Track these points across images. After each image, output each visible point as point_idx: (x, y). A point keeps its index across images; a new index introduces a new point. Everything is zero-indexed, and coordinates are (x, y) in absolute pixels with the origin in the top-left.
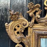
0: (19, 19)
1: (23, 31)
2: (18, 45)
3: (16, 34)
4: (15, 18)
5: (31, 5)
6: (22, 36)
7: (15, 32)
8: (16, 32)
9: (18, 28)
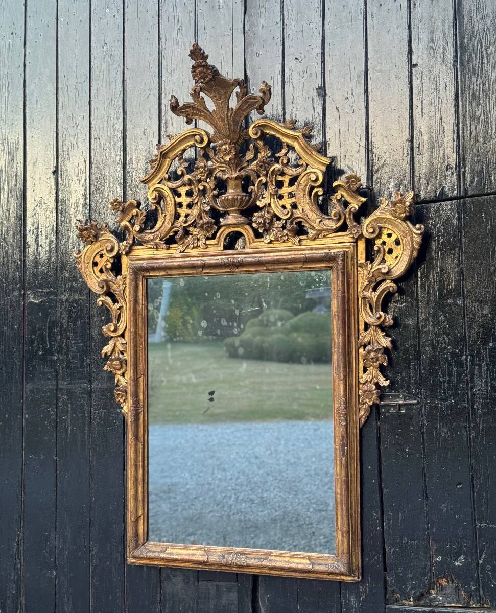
0: (100, 239)
1: (109, 266)
2: (101, 298)
3: (98, 274)
4: (89, 236)
5: (115, 204)
6: (110, 276)
7: (95, 270)
8: (97, 269)
9: (100, 259)
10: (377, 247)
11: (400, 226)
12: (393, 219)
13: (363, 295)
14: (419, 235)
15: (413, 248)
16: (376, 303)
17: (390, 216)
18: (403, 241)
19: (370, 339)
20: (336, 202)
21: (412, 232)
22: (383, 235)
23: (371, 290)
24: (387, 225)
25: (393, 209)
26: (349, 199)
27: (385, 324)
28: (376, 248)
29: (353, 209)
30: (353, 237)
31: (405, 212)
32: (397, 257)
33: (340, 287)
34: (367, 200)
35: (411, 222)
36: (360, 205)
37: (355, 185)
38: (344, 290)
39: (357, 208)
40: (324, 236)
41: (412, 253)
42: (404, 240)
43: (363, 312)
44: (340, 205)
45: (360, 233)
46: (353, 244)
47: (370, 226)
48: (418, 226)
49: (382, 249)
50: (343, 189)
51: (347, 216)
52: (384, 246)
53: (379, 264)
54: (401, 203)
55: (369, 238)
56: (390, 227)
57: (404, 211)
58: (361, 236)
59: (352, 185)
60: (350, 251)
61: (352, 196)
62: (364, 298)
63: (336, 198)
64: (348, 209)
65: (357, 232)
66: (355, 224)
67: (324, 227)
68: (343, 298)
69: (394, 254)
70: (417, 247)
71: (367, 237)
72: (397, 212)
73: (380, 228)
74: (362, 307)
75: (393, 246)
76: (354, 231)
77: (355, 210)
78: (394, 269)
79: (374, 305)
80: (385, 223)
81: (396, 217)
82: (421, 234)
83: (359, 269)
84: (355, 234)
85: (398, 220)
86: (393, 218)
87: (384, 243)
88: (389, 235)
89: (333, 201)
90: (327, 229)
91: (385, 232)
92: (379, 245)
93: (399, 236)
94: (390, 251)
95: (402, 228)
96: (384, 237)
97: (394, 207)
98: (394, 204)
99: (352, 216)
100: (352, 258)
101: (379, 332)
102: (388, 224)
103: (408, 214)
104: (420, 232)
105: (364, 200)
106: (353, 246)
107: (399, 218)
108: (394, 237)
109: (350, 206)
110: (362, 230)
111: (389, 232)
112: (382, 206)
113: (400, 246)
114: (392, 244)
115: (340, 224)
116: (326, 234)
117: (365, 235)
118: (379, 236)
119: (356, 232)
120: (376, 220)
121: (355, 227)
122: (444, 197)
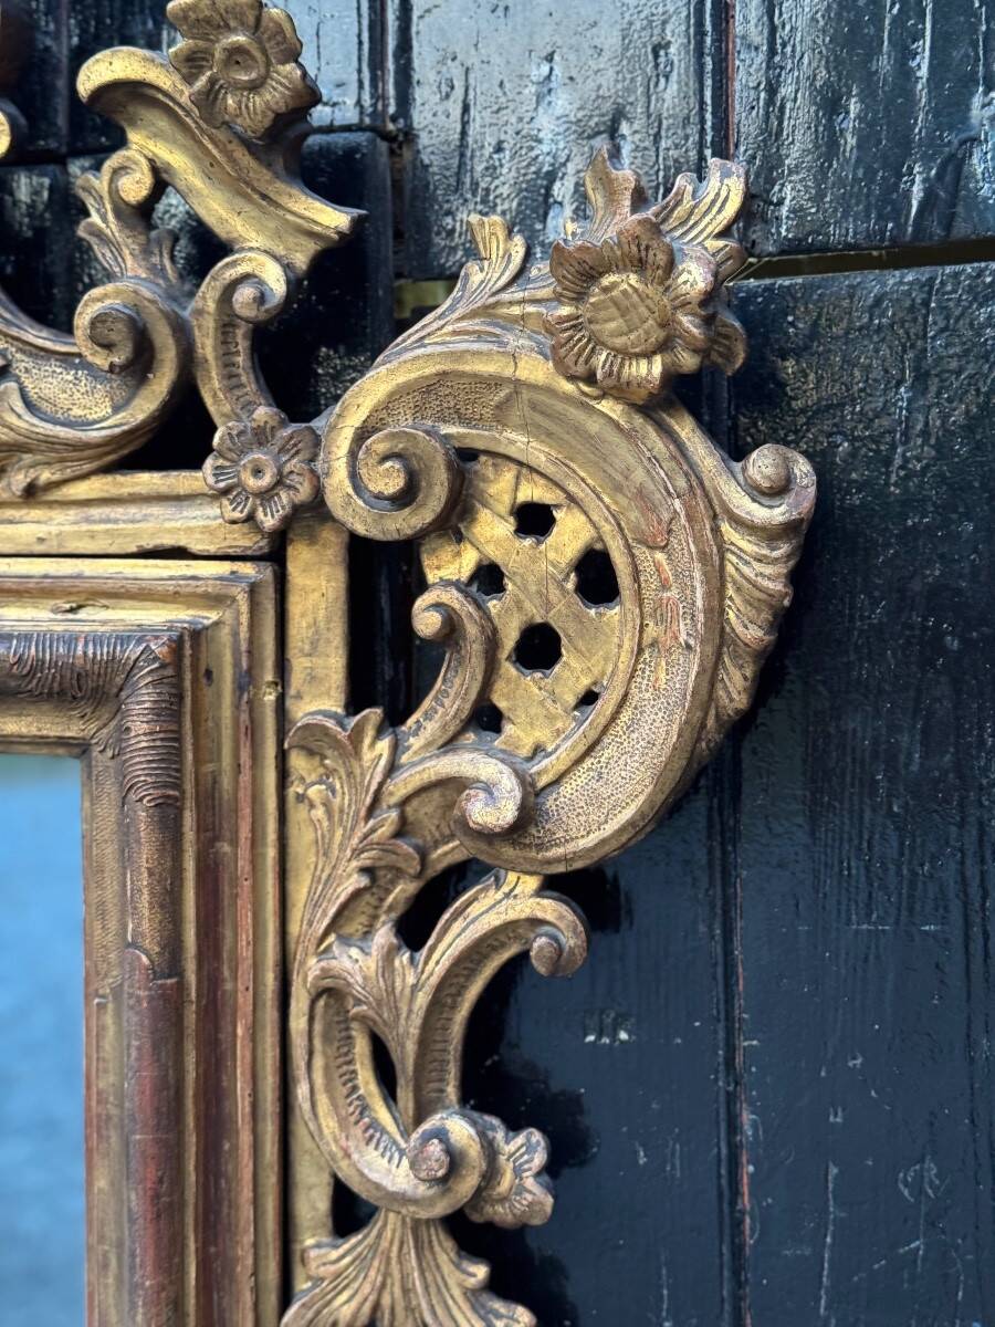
10: (437, 606)
11: (623, 452)
12: (567, 398)
13: (325, 973)
14: (770, 535)
15: (720, 638)
16: (424, 1043)
17: (536, 370)
18: (636, 574)
19: (376, 1307)
20: (112, 227)
21: (718, 512)
22: (484, 515)
23: (384, 935)
24: (516, 441)
25: (565, 311)
26: (219, 211)
27: (489, 1209)
28: (426, 621)
29: (245, 294)
30: (251, 518)
31: (664, 347)
32: (589, 698)
33: (145, 922)
34: (357, 223)
35: (711, 430)
36: (301, 260)
37: (255, 87)
38: (173, 945)
39: (276, 282)
40: (32, 494)
41: (711, 675)
42: (646, 566)
43: (323, 1100)
44: (146, 252)
45: (304, 492)
46: (247, 569)
47: (379, 444)
48: (763, 463)
49: (472, 630)
50: (163, 123)
51: (207, 346)
52: (493, 605)
53: (449, 744)
54: (640, 265)
55: (375, 533)
56: (538, 453)
57: (658, 335)
58: (313, 512)
59: (239, 87)
60: (229, 623)
61: (241, 187)
62: (331, 993)
63: (114, 192)
64: (209, 292)
65: (280, 482)
66: (264, 413)
67: (26, 422)
68: (168, 1007)
69: (572, 674)
70: (750, 631)
71: (361, 529)
72: (597, 342)
73: (465, 456)
74: (318, 1062)
75: (563, 609)
76: (257, 472)
77: (261, 299)
78: (566, 789)
79: (406, 1053)
80: (500, 415)
81: (590, 379)
82: (789, 529)
83: (298, 762)
84: (266, 496)
85: (606, 406)
86: (568, 387)
87: (489, 578)
88: (533, 520)
89: (95, 218)
90: (51, 443)
91: (502, 490)
92: (453, 598)
93: (607, 529)
94: (539, 648)
95: (639, 475)
96: (493, 532)
97: (579, 297)
98: (583, 273)
99: (242, 344)
100: (246, 680)
101: (443, 1258)
102: (525, 427)
103: (688, 361)
104: (778, 514)
105: (334, 219)
106: (253, 590)
107: (618, 390)
108: (569, 536)
109: (225, 271)
110: (319, 466)
111: (533, 492)
112: (480, 278)
113: (613, 613)
114: (554, 594)
115: (146, 404)
116: (45, 476)
117: (338, 512)
118: (455, 520)
119: (267, 480)
120: (427, 393)
121: (261, 437)
122: (962, 229)
